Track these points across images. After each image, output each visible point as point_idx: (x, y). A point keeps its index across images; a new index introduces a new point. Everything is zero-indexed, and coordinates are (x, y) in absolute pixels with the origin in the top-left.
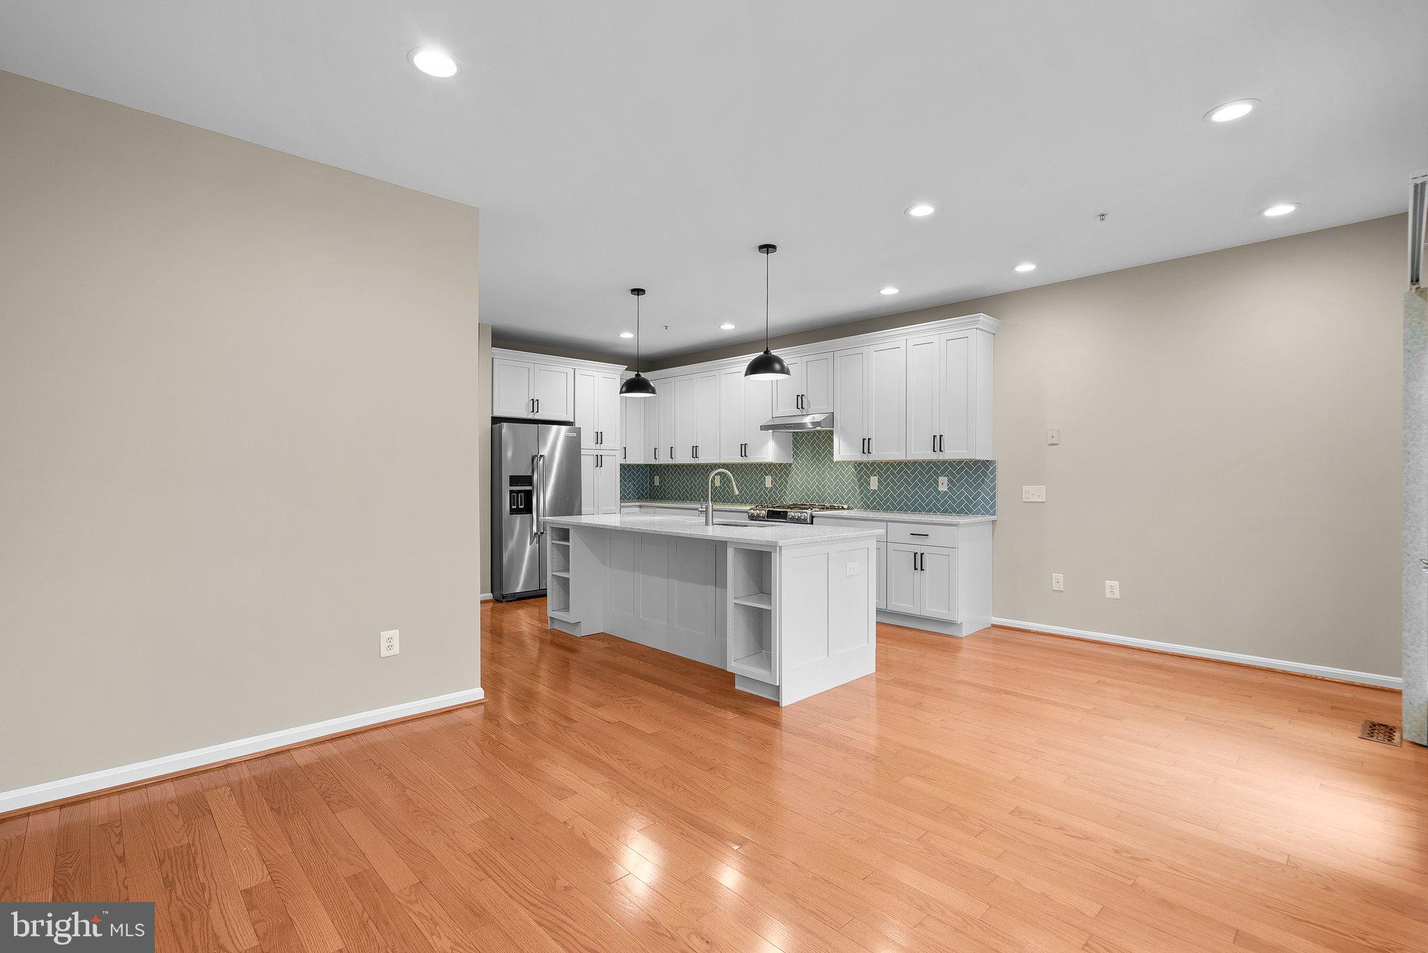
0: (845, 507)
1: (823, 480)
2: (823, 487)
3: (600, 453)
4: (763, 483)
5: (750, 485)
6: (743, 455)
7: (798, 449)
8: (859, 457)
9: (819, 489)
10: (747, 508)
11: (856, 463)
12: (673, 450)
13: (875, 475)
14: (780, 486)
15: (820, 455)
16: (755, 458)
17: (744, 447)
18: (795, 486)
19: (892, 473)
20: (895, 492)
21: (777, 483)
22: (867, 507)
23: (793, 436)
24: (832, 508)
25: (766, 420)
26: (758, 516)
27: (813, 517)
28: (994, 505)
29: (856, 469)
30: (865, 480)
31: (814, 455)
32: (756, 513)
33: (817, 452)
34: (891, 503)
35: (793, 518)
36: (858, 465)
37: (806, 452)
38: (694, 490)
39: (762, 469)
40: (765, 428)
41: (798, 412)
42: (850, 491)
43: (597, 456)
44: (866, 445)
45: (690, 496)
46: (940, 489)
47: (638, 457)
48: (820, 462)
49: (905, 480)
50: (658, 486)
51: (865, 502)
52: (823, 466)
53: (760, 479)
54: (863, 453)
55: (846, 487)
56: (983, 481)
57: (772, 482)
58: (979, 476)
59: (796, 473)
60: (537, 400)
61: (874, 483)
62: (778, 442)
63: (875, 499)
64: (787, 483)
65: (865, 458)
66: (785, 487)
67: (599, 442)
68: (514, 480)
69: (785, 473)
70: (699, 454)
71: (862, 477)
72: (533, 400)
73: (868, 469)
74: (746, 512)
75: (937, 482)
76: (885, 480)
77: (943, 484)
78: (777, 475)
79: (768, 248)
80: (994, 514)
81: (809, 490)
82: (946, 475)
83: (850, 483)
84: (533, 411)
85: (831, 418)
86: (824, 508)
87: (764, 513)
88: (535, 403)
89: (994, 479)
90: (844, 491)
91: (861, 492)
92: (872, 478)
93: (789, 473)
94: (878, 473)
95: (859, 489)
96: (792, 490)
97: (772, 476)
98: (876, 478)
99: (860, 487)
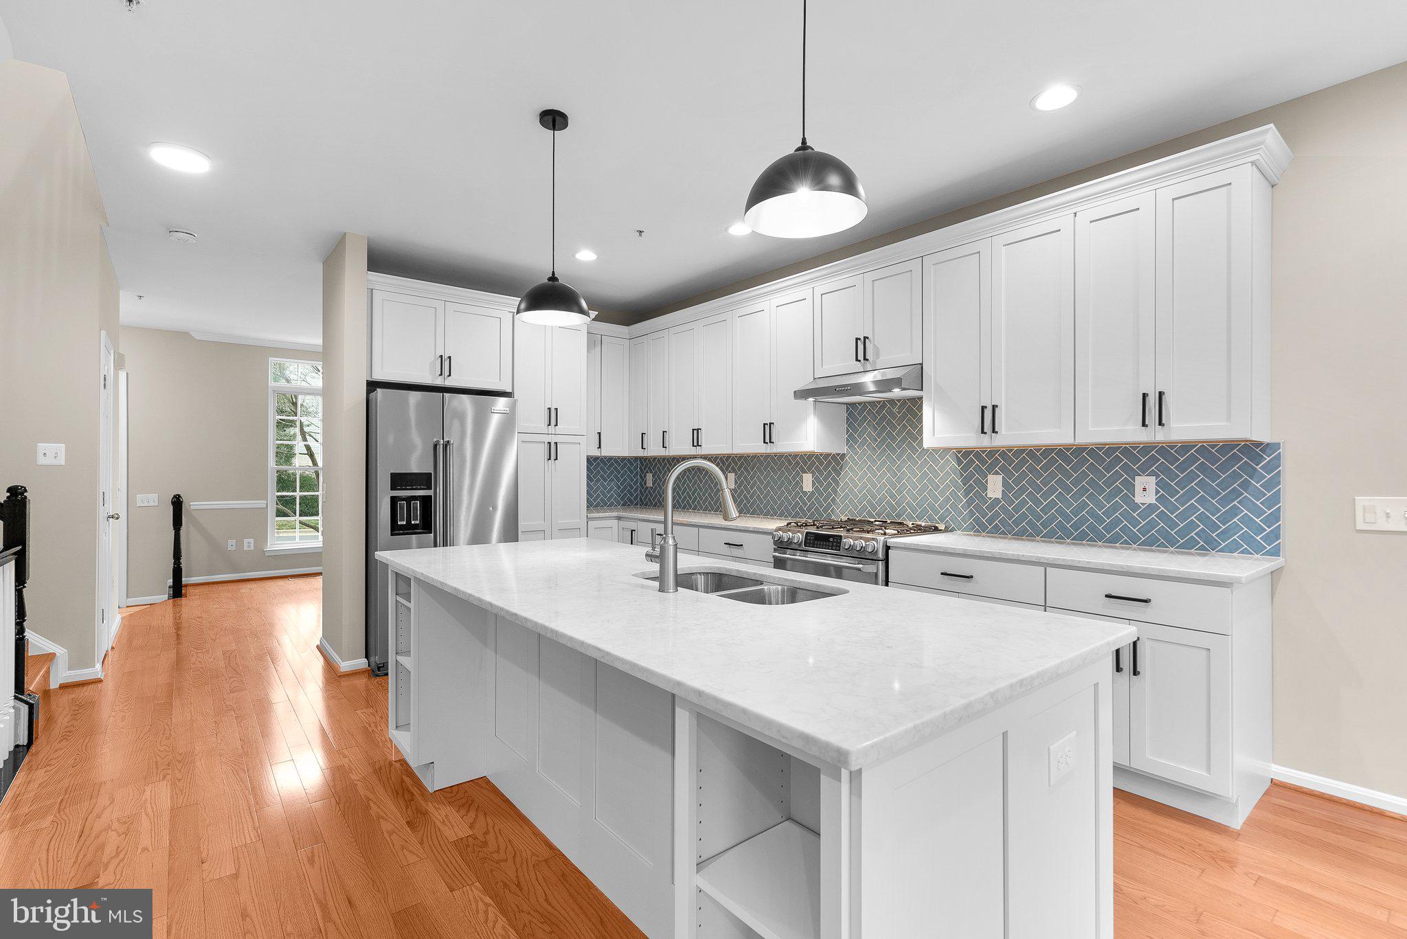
0: (942, 527)
1: (899, 481)
2: (899, 492)
3: (553, 439)
4: (799, 484)
5: (779, 488)
6: (767, 440)
7: (856, 430)
8: (970, 439)
9: (892, 495)
10: (772, 525)
11: (959, 452)
12: (667, 435)
13: (997, 473)
14: (825, 490)
15: (894, 439)
16: (784, 445)
17: (768, 428)
18: (851, 491)
19: (1032, 469)
20: (1038, 503)
21: (821, 483)
22: (980, 528)
23: (848, 409)
24: (920, 530)
25: (805, 382)
26: (790, 541)
27: (887, 548)
28: (1276, 535)
29: (959, 462)
30: (978, 481)
31: (884, 440)
32: (786, 536)
33: (889, 434)
34: (1030, 523)
35: (851, 548)
36: (966, 457)
37: (869, 435)
38: (699, 494)
39: (797, 463)
40: (802, 394)
41: (858, 367)
42: (948, 500)
43: (549, 443)
44: (988, 418)
45: (693, 502)
46: (1139, 499)
47: (620, 446)
48: (893, 451)
49: (1060, 482)
50: (652, 488)
51: (977, 521)
52: (899, 457)
53: (794, 478)
54: (983, 432)
56: (1245, 485)
57: (814, 484)
58: (1235, 476)
59: (852, 469)
60: (450, 358)
61: (995, 486)
62: (822, 417)
63: (997, 515)
64: (837, 484)
65: (986, 442)
66: (835, 492)
67: (553, 422)
68: (399, 480)
69: (834, 469)
70: (703, 441)
71: (972, 475)
72: (441, 356)
73: (983, 462)
74: (770, 533)
75: (1131, 487)
76: (1017, 482)
77: (1146, 490)
78: (822, 474)
80: (1276, 552)
81: (874, 497)
82: (1152, 474)
83: (948, 486)
84: (441, 374)
85: (918, 374)
86: (903, 529)
87: (799, 537)
88: (445, 363)
89: (1275, 481)
90: (937, 499)
91: (969, 503)
92: (991, 478)
93: (841, 469)
94: (1003, 469)
95: (966, 496)
96: (846, 496)
97: (813, 473)
98: (1000, 478)
99: (966, 494)
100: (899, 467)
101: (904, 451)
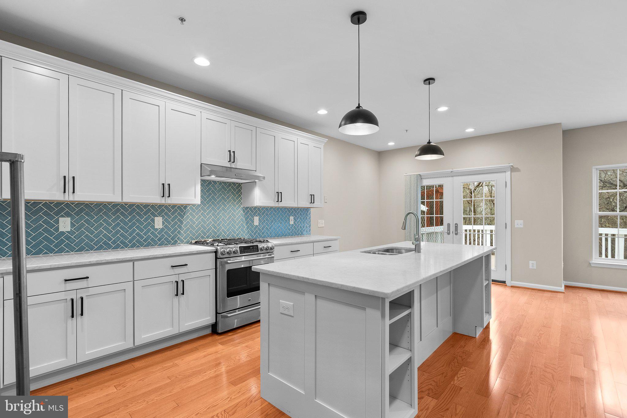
1: (218, 219)
2: (219, 225)
4: (151, 224)
8: (272, 203)
9: (215, 227)
13: (257, 216)
14: (172, 226)
18: (191, 226)
19: (267, 214)
20: (268, 226)
21: (169, 223)
28: (310, 230)
29: (244, 212)
30: (250, 219)
31: (211, 200)
34: (266, 233)
41: (228, 164)
42: (240, 227)
44: (279, 197)
49: (274, 218)
51: (250, 234)
54: (278, 201)
55: (237, 225)
57: (163, 223)
58: (305, 216)
59: (191, 214)
61: (256, 221)
63: (257, 231)
64: (182, 223)
66: (180, 227)
69: (179, 214)
71: (248, 216)
73: (252, 212)
74: (215, 252)
76: (263, 219)
78: (169, 217)
79: (429, 81)
80: (310, 234)
81: (205, 228)
82: (293, 216)
83: (240, 222)
87: (237, 249)
89: (310, 218)
90: (235, 227)
91: (248, 228)
92: (255, 217)
93: (184, 214)
94: (259, 214)
95: (246, 225)
96: (188, 229)
97: (163, 216)
98: (258, 218)
99: (247, 223)
100: (218, 214)
101: (221, 206)
